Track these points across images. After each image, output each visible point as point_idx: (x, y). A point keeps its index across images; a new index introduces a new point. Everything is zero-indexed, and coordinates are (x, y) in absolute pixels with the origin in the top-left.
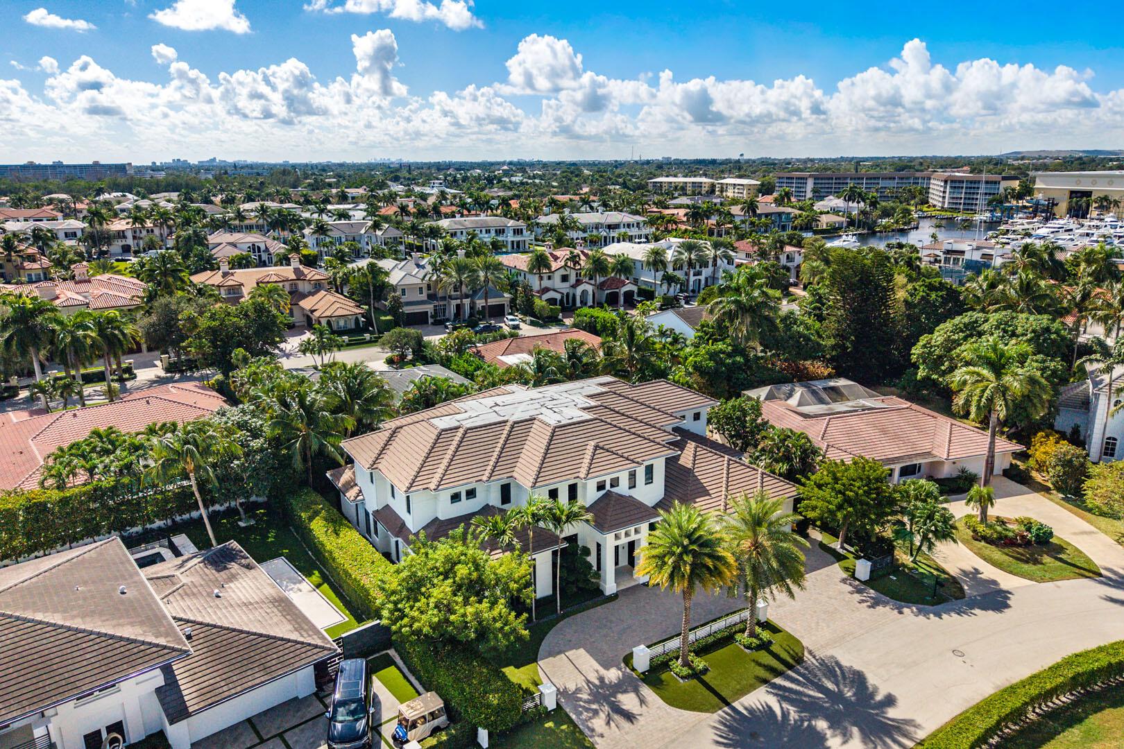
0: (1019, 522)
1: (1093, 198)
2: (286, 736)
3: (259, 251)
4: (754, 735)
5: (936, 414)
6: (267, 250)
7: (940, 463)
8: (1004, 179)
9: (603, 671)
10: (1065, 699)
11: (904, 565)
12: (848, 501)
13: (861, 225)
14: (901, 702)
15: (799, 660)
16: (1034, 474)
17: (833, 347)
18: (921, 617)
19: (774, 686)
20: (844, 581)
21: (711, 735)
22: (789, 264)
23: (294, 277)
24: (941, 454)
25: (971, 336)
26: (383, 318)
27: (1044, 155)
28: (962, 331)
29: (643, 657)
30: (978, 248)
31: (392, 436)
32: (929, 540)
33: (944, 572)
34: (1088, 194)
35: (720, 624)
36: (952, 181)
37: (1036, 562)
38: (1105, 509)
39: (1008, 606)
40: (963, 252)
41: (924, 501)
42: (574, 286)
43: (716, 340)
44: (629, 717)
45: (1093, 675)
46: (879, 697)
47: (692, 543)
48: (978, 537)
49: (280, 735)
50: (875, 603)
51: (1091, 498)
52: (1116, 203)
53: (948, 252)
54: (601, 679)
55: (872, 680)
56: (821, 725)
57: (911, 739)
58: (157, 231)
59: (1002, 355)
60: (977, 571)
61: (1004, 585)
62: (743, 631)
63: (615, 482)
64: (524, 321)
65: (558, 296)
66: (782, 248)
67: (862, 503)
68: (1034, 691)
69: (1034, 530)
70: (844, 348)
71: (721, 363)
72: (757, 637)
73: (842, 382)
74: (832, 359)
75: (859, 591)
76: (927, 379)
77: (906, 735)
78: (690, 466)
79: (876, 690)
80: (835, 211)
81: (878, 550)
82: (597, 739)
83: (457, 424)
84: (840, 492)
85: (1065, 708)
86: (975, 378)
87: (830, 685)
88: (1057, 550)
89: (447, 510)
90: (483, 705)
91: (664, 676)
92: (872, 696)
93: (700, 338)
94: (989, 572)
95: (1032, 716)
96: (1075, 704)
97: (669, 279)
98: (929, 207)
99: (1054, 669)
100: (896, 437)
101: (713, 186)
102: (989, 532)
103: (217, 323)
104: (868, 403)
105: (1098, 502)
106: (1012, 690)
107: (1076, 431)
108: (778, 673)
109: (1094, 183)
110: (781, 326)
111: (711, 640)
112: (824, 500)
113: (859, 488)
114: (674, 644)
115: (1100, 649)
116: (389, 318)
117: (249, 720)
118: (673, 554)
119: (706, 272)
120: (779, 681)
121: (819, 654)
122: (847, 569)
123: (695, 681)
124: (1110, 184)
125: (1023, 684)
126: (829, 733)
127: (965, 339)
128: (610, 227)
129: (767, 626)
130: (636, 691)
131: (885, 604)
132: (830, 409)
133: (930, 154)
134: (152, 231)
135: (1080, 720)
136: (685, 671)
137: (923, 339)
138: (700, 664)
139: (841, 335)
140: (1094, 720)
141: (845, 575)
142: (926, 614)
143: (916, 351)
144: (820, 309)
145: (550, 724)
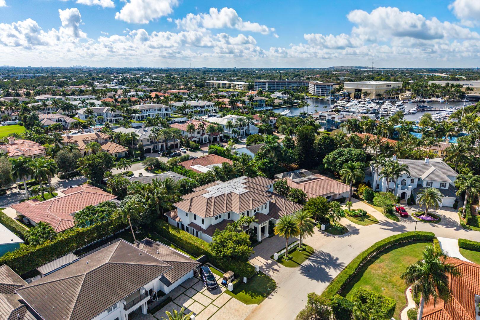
0: (358, 210)
1: (362, 92)
2: (193, 287)
3: (61, 121)
4: (309, 271)
5: (333, 180)
6: (64, 121)
7: (336, 195)
8: (334, 85)
9: (266, 261)
10: (375, 253)
11: (332, 225)
12: (318, 209)
13: (288, 103)
14: (340, 259)
15: (314, 252)
16: (360, 196)
17: (298, 159)
18: (340, 238)
19: (309, 259)
20: (319, 231)
21: (299, 272)
22: (271, 123)
23: (96, 137)
24: (336, 192)
25: (340, 156)
26: (137, 152)
27: (343, 68)
28: (337, 155)
29: (276, 256)
30: (330, 115)
31: (191, 201)
32: (339, 218)
33: (342, 226)
34: (360, 90)
35: (292, 246)
36: (317, 85)
37: (364, 221)
38: (379, 205)
39: (359, 233)
40: (325, 116)
41: (337, 207)
42: (202, 135)
43: (264, 159)
44: (278, 271)
45: (381, 247)
46: (335, 258)
47: (290, 225)
48: (349, 215)
49: (191, 287)
50: (328, 236)
51: (375, 202)
52: (369, 94)
53: (320, 116)
54: (267, 263)
55: (332, 255)
56: (323, 266)
57: (344, 267)
58: (6, 112)
59: (353, 166)
60: (350, 225)
61: (357, 228)
62: (298, 247)
63: (258, 209)
64: (187, 150)
65: (197, 139)
66: (269, 118)
67: (322, 209)
68: (369, 252)
69: (362, 212)
70: (302, 159)
71: (267, 166)
72: (302, 248)
73: (303, 171)
74: (298, 162)
75: (323, 233)
76: (327, 168)
77: (342, 266)
78: (274, 202)
79: (333, 257)
80: (279, 98)
81: (326, 222)
82: (272, 277)
83: (211, 196)
84: (316, 207)
85: (375, 255)
86: (346, 172)
87: (323, 257)
88: (368, 217)
89: (214, 222)
90: (247, 271)
91: (282, 260)
92: (333, 258)
93: (258, 157)
94: (353, 225)
95: (368, 258)
96: (377, 254)
97: (234, 132)
98: (309, 94)
99: (372, 246)
100: (324, 188)
101: (230, 84)
102: (351, 214)
103: (91, 162)
104: (312, 177)
105: (377, 203)
106: (364, 252)
107: (369, 182)
108: (310, 256)
109: (362, 87)
110: (283, 153)
111: (291, 250)
112: (312, 209)
113: (321, 206)
114: (282, 252)
115: (382, 241)
116: (139, 152)
117: (180, 285)
118: (285, 228)
119: (245, 128)
120: (310, 258)
121: (318, 250)
122: (318, 228)
123: (290, 261)
124: (367, 87)
125: (366, 251)
126: (325, 268)
127: (339, 157)
128: (201, 107)
129: (303, 245)
130: (277, 265)
131: (330, 236)
132: (302, 180)
133: (304, 67)
134: (4, 112)
135: (379, 258)
136: (287, 258)
137: (326, 157)
138: (290, 256)
139: (300, 155)
140: (382, 257)
141: (318, 229)
142: (340, 237)
143: (324, 160)
144: (289, 144)
145: (259, 275)
